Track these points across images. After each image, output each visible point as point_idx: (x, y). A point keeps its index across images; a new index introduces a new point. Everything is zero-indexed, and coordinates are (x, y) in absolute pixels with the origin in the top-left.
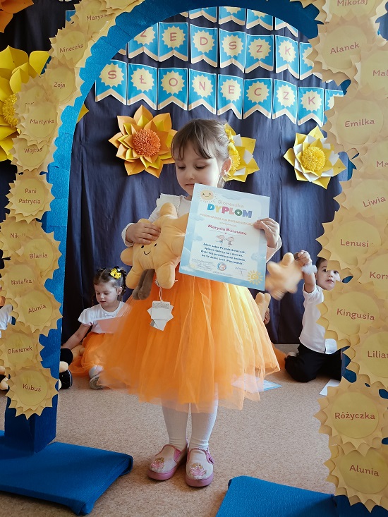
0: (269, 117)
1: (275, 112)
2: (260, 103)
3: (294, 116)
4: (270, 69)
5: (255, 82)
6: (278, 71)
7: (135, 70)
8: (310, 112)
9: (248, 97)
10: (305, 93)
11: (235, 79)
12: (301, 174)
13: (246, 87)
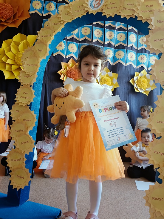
0: (124, 65)
1: (127, 63)
2: (120, 59)
3: (135, 65)
4: (126, 45)
5: (119, 50)
6: (128, 46)
7: (70, 44)
8: (141, 63)
9: (116, 57)
10: (140, 55)
11: (110, 49)
12: (137, 89)
13: (115, 52)
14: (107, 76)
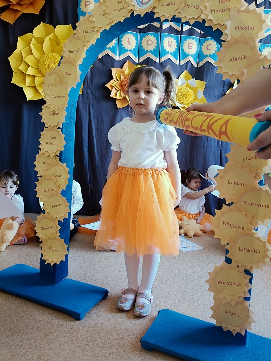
2: (210, 56)
5: (207, 40)
7: (124, 35)
9: (202, 52)
11: (193, 39)
13: (201, 44)
14: (188, 86)
